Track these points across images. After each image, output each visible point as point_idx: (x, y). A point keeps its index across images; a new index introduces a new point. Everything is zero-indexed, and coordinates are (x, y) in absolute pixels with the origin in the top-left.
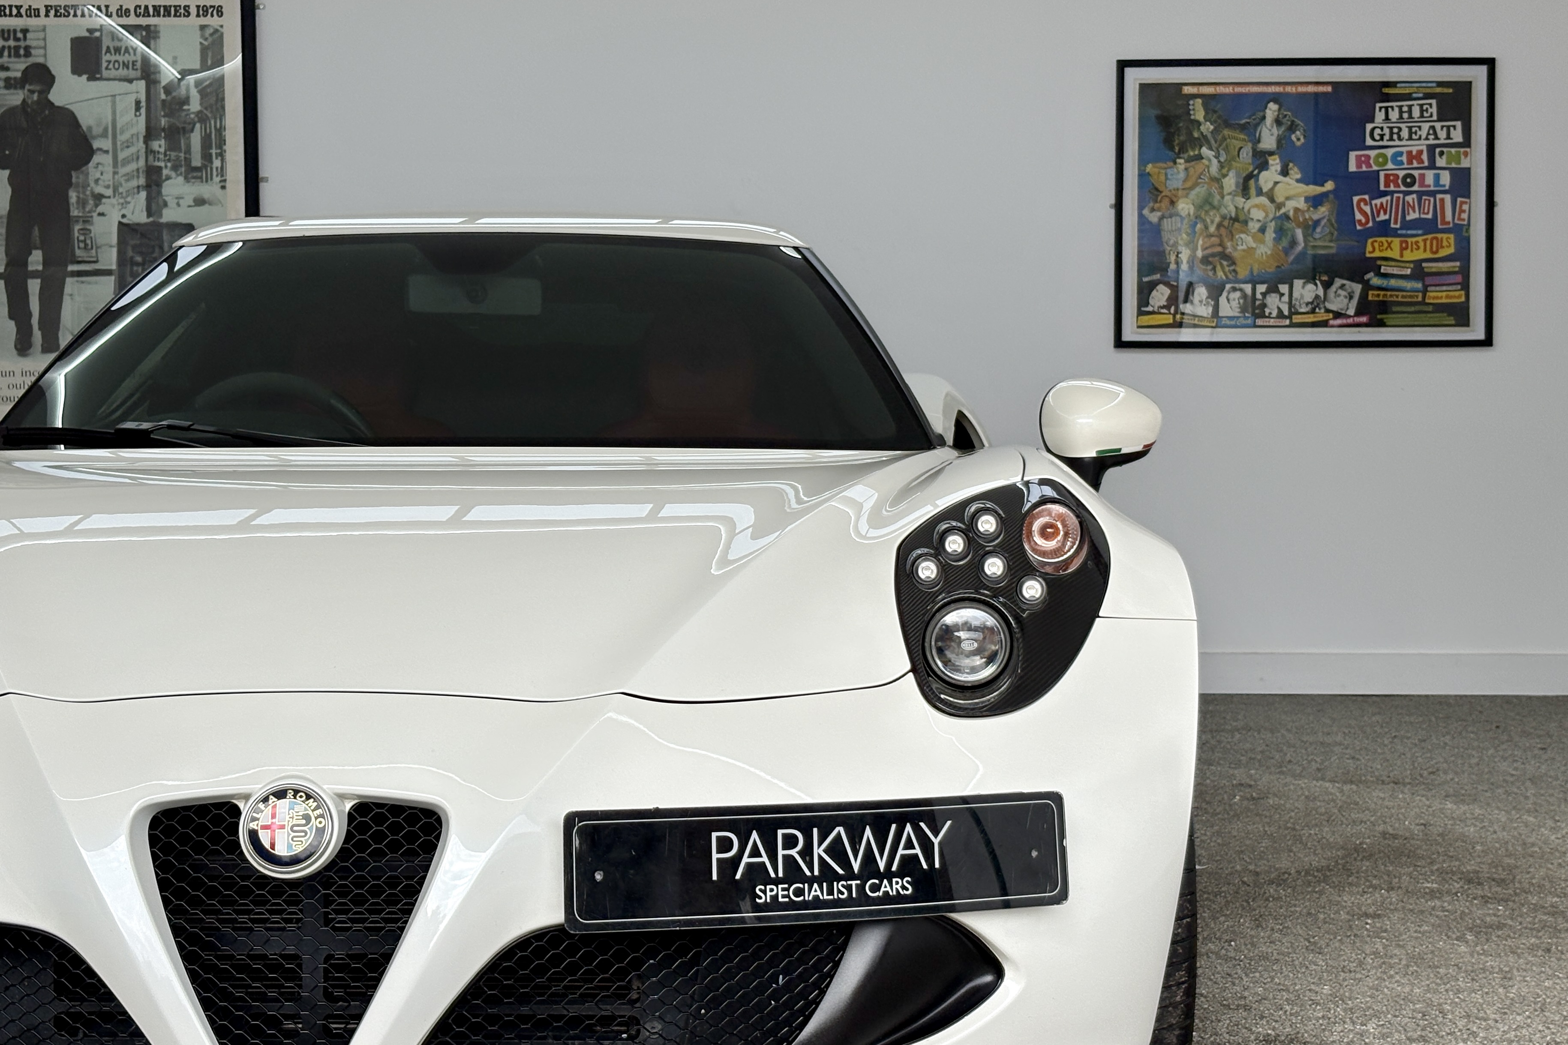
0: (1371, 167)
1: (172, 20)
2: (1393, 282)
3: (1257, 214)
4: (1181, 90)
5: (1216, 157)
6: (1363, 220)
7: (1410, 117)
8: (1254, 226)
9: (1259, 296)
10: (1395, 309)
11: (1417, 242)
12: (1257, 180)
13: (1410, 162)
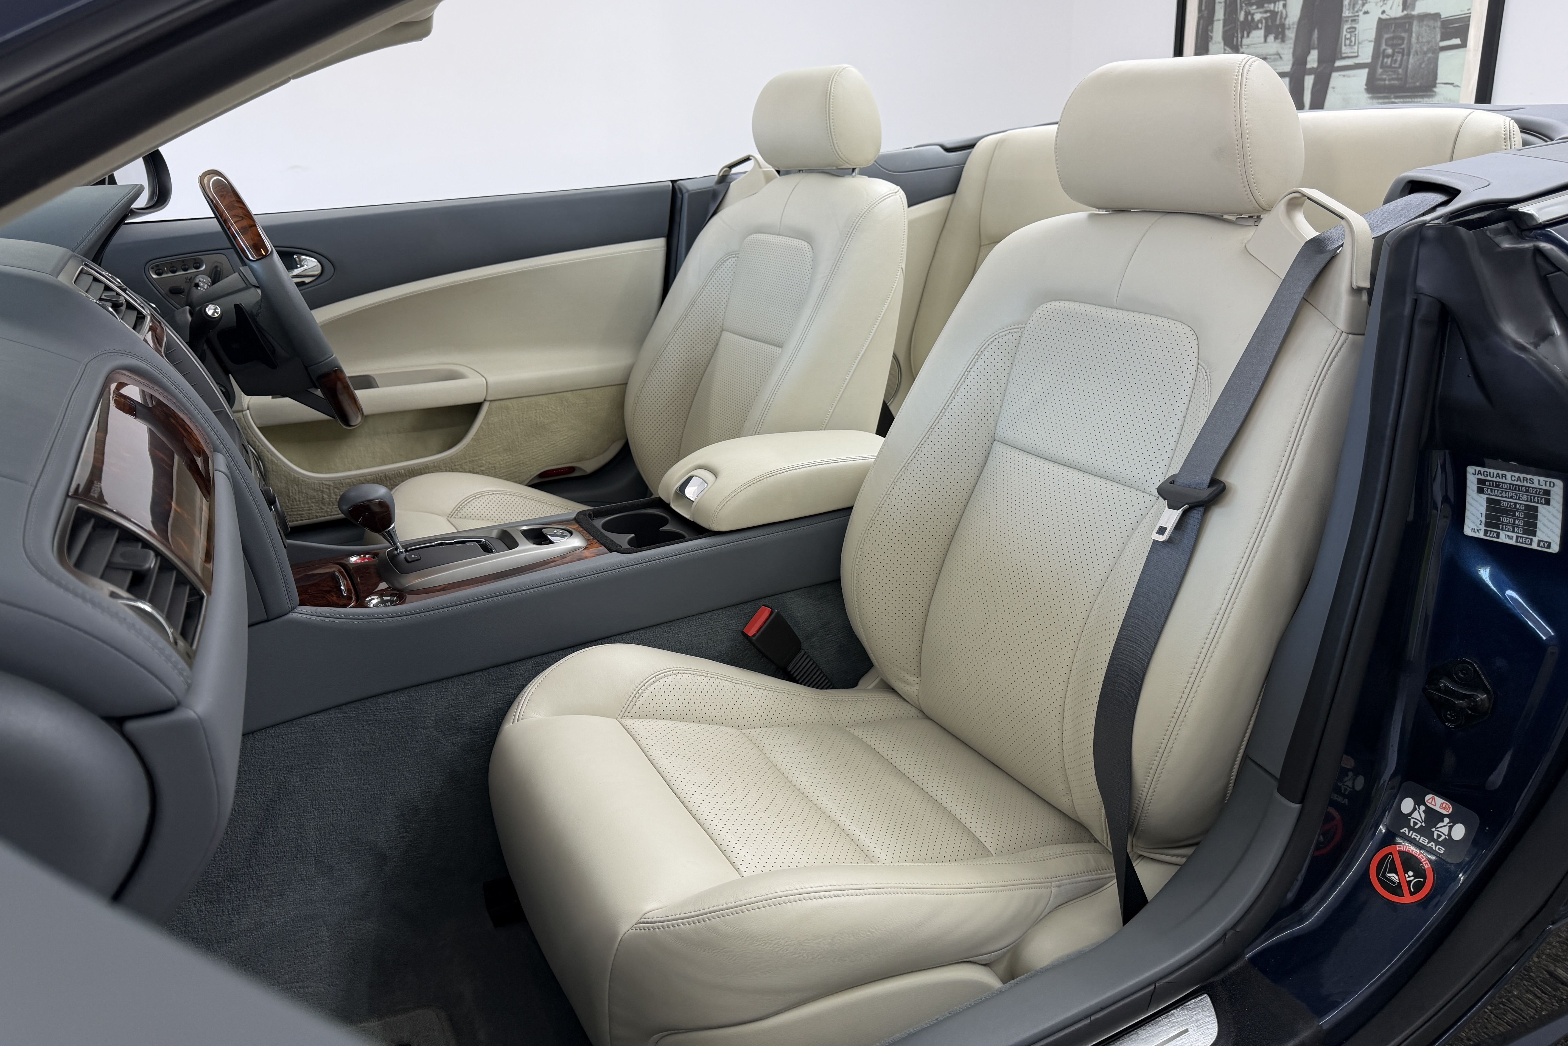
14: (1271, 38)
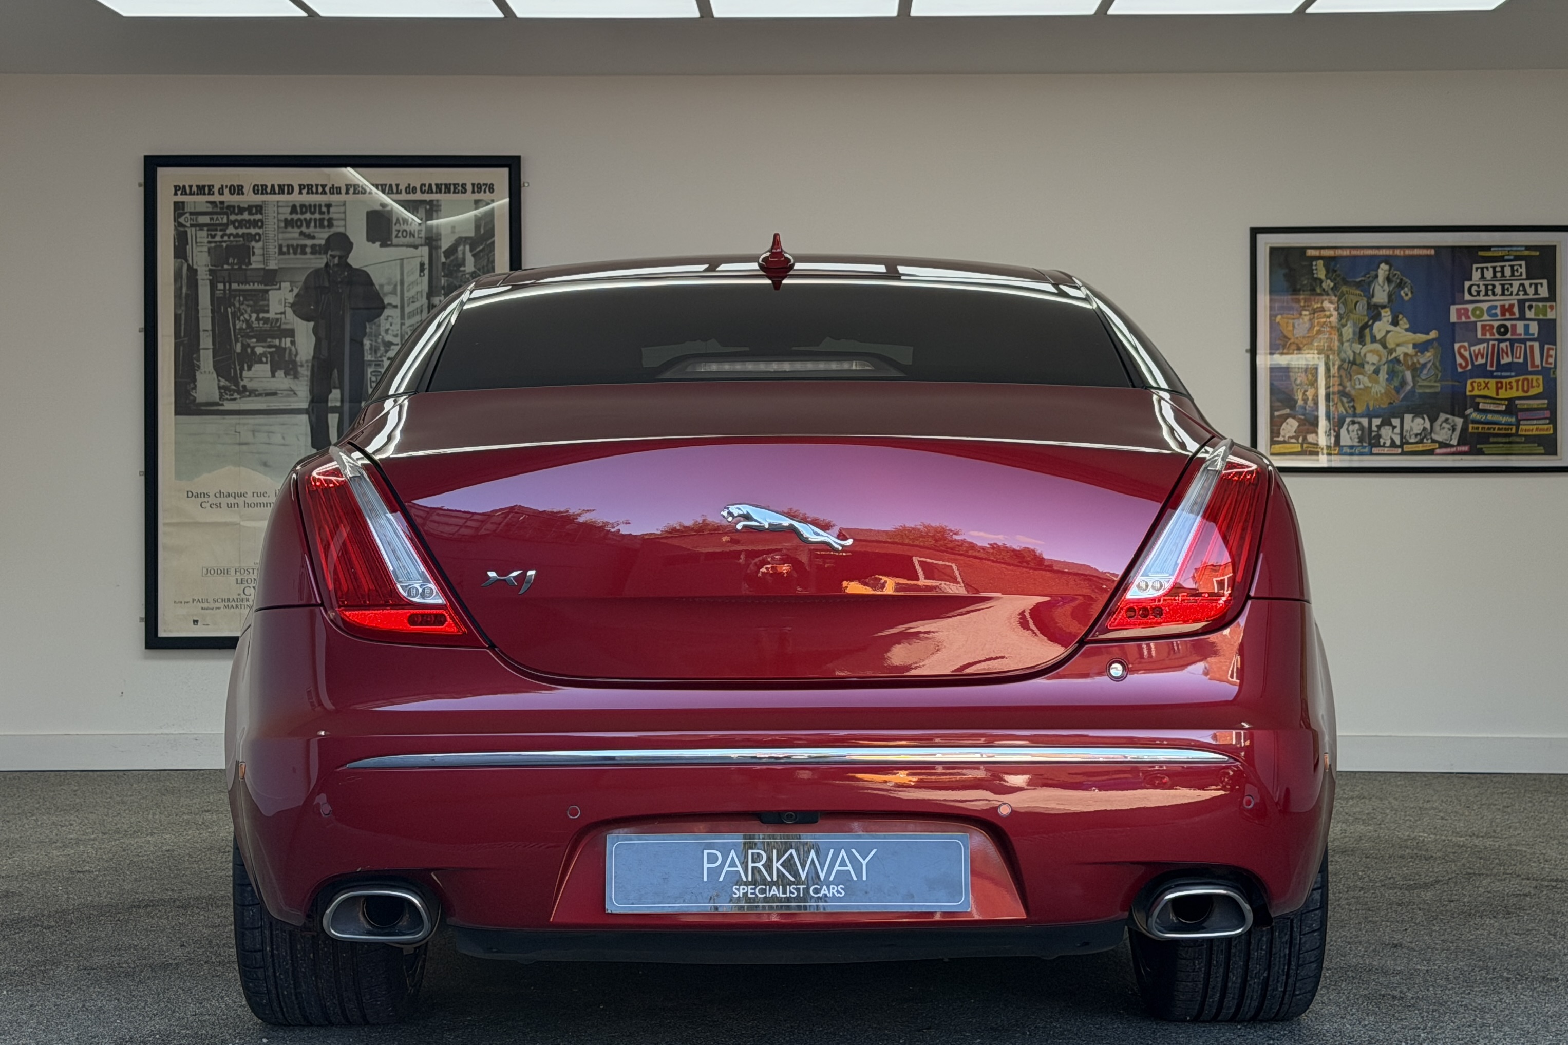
0: (1469, 318)
1: (451, 196)
2: (1490, 417)
3: (1372, 358)
4: (1305, 253)
5: (1337, 309)
6: (1464, 364)
7: (1503, 275)
8: (1369, 369)
9: (1374, 428)
10: (1492, 440)
11: (1510, 383)
12: (1371, 330)
13: (1503, 314)
14: (280, 374)
